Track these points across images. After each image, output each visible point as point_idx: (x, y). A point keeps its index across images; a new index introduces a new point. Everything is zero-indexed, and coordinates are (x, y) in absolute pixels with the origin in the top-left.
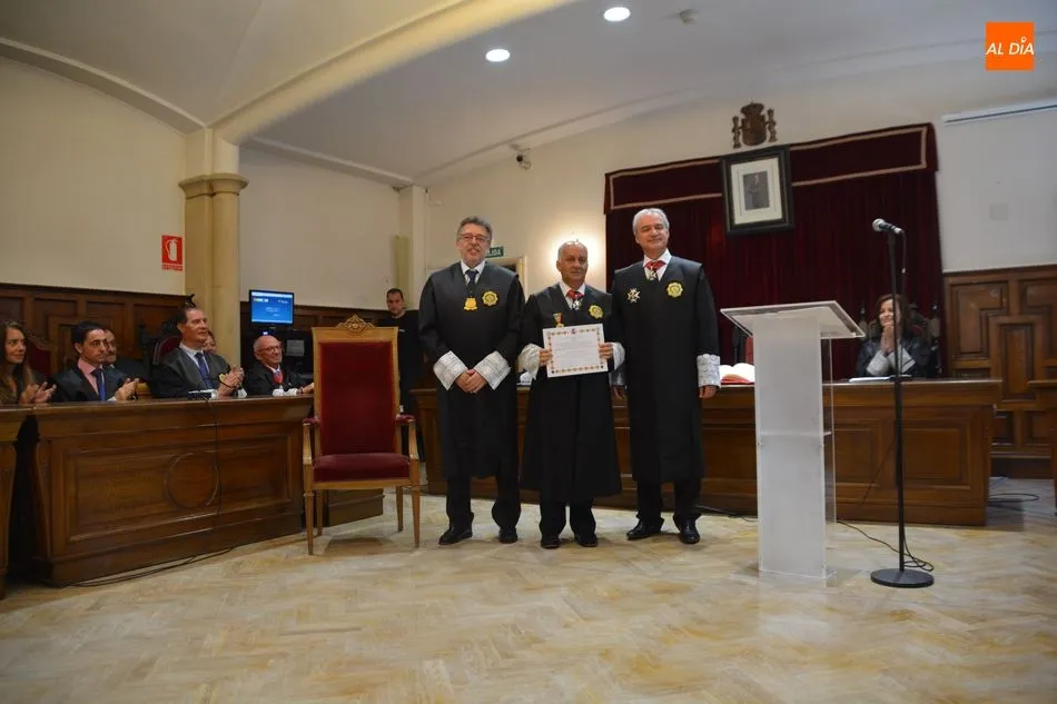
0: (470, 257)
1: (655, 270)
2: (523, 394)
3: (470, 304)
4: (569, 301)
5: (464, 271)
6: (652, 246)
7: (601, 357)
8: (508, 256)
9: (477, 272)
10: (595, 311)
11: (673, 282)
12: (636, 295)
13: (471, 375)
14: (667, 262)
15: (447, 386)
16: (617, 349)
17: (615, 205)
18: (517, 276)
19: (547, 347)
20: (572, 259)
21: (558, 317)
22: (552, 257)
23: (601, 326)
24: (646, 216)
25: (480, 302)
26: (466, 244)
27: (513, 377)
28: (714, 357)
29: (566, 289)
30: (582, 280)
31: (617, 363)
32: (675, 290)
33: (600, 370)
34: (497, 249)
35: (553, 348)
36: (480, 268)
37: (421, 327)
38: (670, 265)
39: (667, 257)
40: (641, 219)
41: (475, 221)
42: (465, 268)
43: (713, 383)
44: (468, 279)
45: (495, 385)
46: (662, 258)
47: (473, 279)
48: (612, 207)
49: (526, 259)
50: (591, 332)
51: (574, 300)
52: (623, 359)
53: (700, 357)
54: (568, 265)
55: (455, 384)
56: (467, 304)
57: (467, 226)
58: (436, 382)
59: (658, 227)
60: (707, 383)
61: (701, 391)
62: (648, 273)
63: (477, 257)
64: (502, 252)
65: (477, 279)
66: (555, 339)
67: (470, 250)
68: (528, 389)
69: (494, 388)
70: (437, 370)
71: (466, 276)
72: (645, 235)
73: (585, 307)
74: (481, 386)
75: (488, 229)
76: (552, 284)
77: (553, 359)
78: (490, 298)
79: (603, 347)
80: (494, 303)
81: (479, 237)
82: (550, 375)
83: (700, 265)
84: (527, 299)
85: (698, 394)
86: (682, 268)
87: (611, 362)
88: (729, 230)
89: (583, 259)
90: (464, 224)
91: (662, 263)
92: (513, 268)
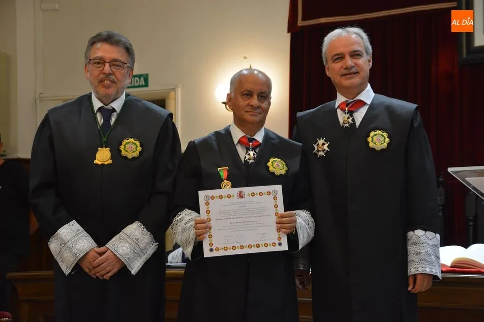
0: (102, 91)
1: (351, 113)
2: (176, 278)
3: (103, 156)
4: (241, 151)
5: (96, 108)
6: (346, 82)
7: (279, 230)
8: (155, 87)
9: (114, 110)
10: (277, 166)
11: (375, 129)
12: (325, 147)
13: (101, 254)
14: (369, 102)
15: (67, 271)
16: (303, 220)
17: (304, 19)
18: (171, 115)
19: (203, 216)
20: (249, 94)
21: (223, 172)
22: (221, 90)
23: (279, 188)
24: (339, 37)
25: (116, 153)
26: (96, 73)
27: (160, 255)
28: (430, 234)
29: (237, 134)
30: (261, 123)
31: (303, 240)
32: (379, 140)
33: (277, 249)
34: (140, 76)
35: (212, 216)
36: (118, 105)
37: (33, 183)
38: (372, 107)
39: (368, 95)
40: (331, 43)
41: (109, 39)
42: (97, 104)
43: (428, 270)
44: (100, 119)
45: (135, 268)
46: (362, 97)
47: (107, 119)
48: (300, 23)
49: (179, 91)
50: (265, 196)
51: (248, 149)
52: (312, 234)
53: (410, 233)
54: (242, 102)
55: (78, 267)
56: (98, 155)
57: (99, 45)
58: (51, 262)
59: (355, 54)
60: (420, 270)
61: (411, 281)
62: (342, 117)
63: (112, 91)
64: (146, 80)
65: (113, 120)
66: (215, 205)
67: (101, 81)
68: (182, 272)
69: (134, 271)
70: (53, 246)
71: (99, 116)
72: (337, 66)
73: (262, 160)
74: (115, 270)
75: (129, 50)
76: (220, 128)
77: (213, 232)
78: (131, 148)
79: (282, 217)
80: (136, 154)
81: (114, 62)
82: (207, 254)
83: (414, 106)
84: (184, 148)
85: (408, 286)
86: (389, 110)
87: (293, 238)
88: (464, 55)
89: (265, 95)
90: (93, 42)
91: (363, 103)
92: (162, 103)
